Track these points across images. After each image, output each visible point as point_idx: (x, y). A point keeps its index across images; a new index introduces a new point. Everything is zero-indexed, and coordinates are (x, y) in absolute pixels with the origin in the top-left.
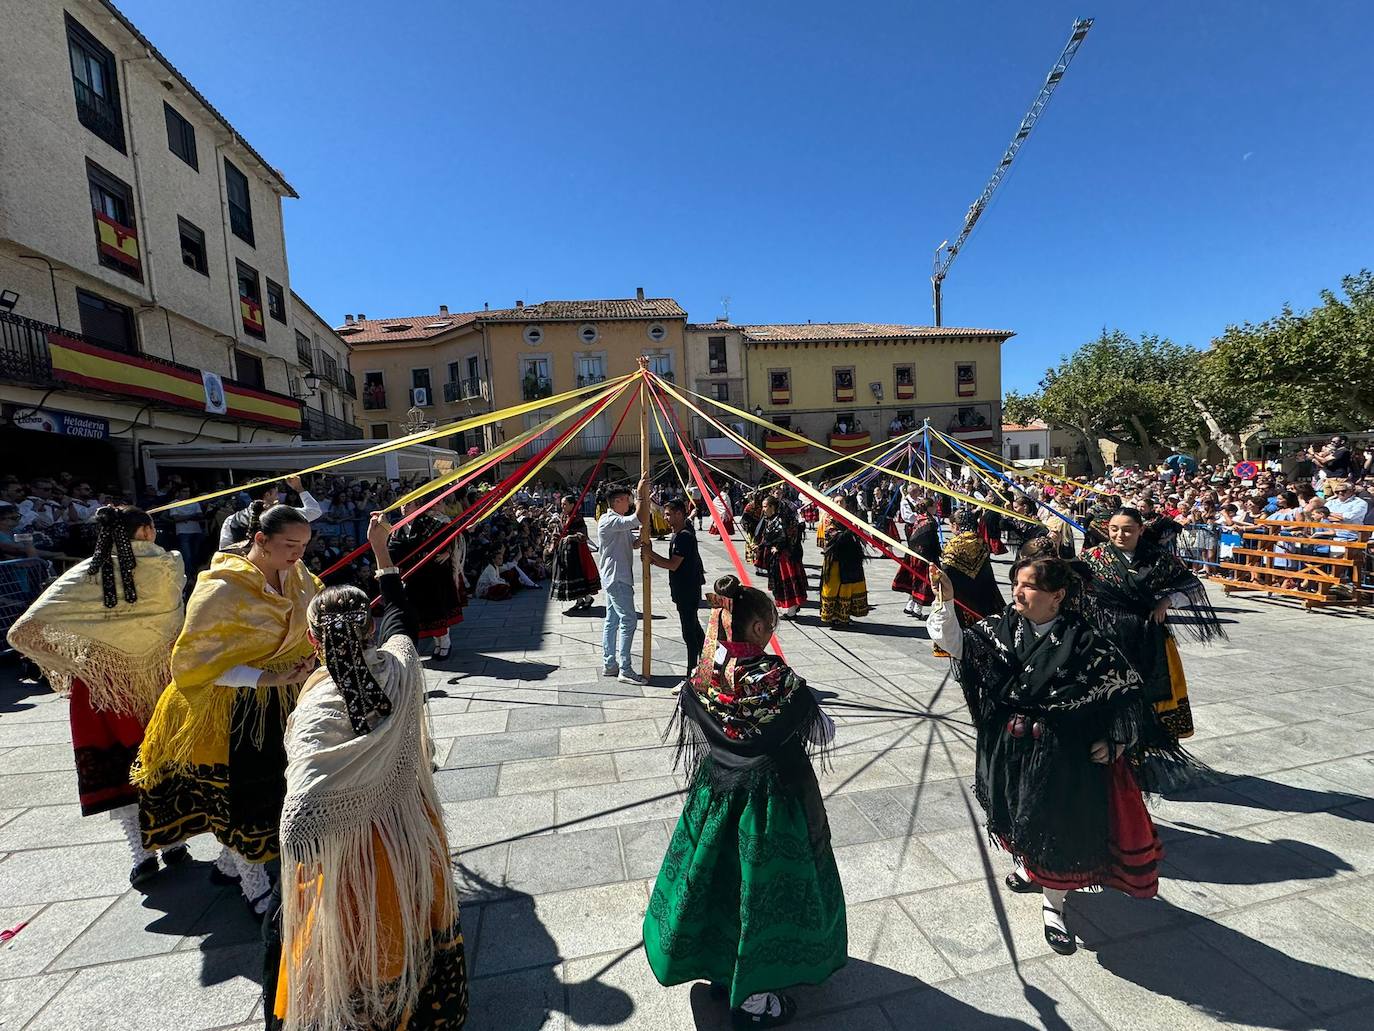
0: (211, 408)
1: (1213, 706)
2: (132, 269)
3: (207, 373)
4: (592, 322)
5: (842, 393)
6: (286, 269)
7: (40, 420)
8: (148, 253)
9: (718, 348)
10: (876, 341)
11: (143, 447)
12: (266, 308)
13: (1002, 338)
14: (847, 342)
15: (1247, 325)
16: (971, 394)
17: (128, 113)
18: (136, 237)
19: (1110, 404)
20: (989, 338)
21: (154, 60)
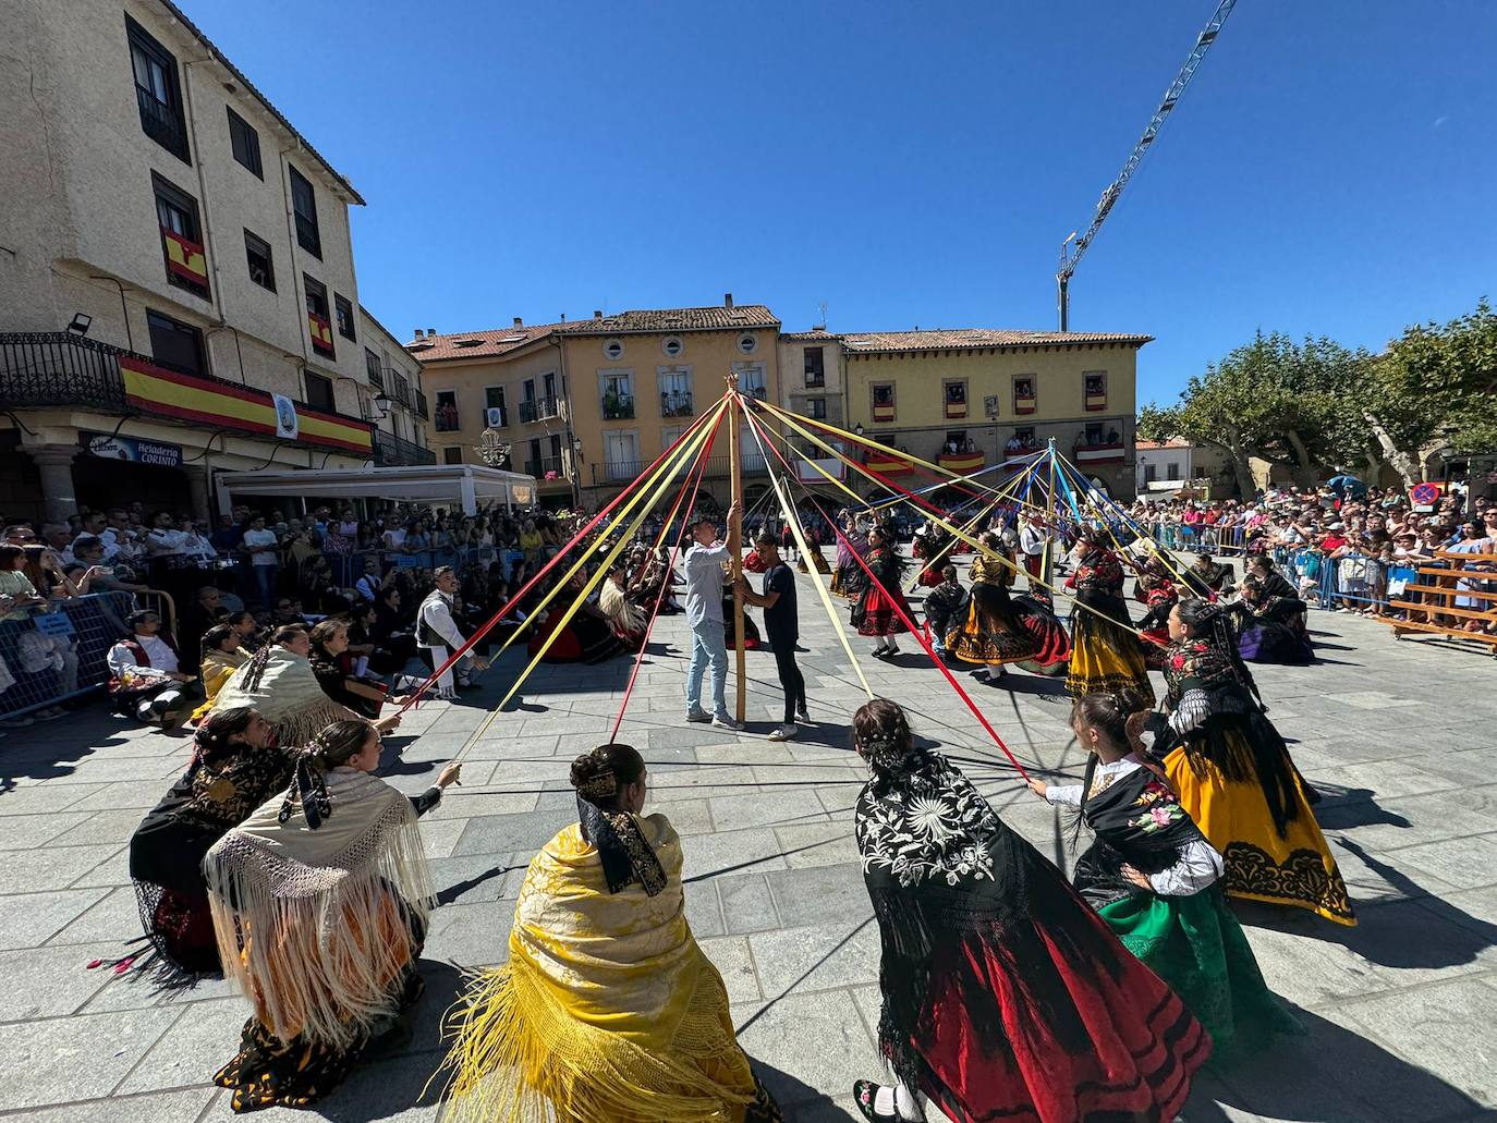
0: (282, 433)
1: (1377, 764)
2: (200, 287)
3: (278, 396)
4: (676, 334)
5: (953, 409)
6: (355, 283)
7: (115, 447)
8: (215, 269)
9: (814, 361)
10: (992, 349)
11: (216, 474)
12: (335, 324)
13: (1138, 343)
14: (959, 351)
15: (1432, 325)
16: (1101, 408)
17: (191, 120)
18: (202, 252)
19: (1263, 418)
20: (1123, 343)
21: (216, 62)
